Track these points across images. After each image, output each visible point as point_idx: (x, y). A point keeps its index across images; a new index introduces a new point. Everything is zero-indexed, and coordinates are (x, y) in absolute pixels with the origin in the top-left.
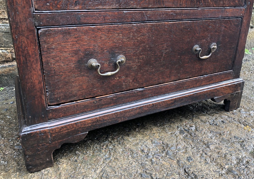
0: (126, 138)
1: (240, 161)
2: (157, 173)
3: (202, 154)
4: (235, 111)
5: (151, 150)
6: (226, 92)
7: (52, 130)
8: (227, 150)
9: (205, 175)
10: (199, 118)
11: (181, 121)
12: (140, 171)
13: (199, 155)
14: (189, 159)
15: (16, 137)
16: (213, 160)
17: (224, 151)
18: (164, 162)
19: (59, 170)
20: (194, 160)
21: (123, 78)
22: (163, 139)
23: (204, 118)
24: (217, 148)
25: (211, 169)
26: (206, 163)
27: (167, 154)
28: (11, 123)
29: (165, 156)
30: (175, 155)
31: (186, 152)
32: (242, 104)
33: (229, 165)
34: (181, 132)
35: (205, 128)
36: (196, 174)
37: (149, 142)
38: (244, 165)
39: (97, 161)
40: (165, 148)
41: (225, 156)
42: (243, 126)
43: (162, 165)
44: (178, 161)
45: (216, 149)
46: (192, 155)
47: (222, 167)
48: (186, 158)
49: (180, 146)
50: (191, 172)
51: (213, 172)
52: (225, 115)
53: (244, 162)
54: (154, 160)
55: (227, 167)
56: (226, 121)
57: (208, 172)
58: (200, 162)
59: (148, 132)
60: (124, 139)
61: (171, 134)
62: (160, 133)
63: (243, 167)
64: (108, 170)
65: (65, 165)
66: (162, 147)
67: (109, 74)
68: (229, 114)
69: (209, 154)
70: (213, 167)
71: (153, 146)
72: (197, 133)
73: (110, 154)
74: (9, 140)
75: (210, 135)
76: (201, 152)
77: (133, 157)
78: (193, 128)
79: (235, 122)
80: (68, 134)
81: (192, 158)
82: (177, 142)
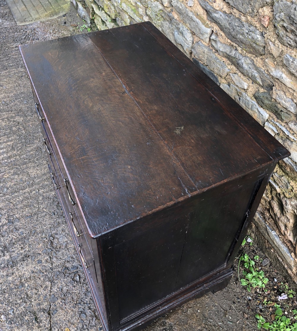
2: (33, 239)
8: (41, 294)
9: (23, 267)
20: (38, 264)
22: (66, 249)
25: (26, 272)
29: (47, 247)
33: (28, 287)
38: (24, 298)
45: (45, 285)
46: (43, 265)
48: (41, 260)
50: (28, 259)
51: (24, 272)
57: (25, 269)
63: (23, 296)
71: (61, 242)
76: (46, 274)
81: (40, 264)
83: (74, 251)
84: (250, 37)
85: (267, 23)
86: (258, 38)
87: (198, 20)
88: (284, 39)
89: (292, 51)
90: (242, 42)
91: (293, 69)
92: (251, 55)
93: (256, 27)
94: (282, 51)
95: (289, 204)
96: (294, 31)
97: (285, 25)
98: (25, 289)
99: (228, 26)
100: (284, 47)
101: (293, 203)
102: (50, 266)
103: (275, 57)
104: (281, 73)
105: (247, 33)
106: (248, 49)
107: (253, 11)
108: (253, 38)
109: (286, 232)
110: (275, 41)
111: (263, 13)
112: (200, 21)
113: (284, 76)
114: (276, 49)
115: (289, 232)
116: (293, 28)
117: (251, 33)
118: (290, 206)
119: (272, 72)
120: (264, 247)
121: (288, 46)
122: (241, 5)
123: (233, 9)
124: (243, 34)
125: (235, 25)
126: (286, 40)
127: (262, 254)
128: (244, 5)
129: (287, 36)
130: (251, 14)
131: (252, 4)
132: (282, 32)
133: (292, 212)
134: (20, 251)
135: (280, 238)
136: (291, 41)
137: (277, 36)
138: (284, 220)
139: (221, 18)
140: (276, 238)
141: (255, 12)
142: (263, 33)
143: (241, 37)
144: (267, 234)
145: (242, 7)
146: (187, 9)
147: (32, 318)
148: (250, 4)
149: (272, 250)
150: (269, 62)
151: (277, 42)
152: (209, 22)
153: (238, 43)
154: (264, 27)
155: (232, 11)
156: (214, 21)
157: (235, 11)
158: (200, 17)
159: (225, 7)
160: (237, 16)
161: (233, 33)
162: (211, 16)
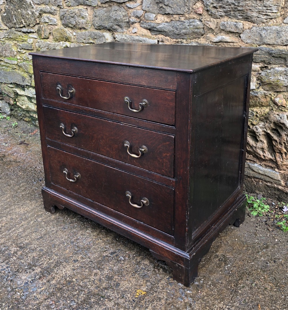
2: (56, 250)
7: (51, 194)
8: (95, 279)
9: (61, 270)
19: (50, 216)
20: (75, 263)
22: (95, 245)
25: (67, 272)
33: (77, 281)
38: (79, 289)
39: (61, 226)
45: (94, 273)
46: (81, 261)
48: (76, 259)
50: (62, 264)
51: (65, 273)
57: (64, 270)
63: (77, 288)
65: (54, 217)
71: (87, 243)
76: (88, 266)
80: (56, 201)
81: (77, 262)
83: (103, 244)
84: (191, 26)
85: (202, 11)
86: (198, 24)
87: (144, 38)
88: (217, 14)
89: (224, 19)
90: (185, 35)
91: (229, 28)
92: (195, 40)
93: (194, 18)
94: (217, 22)
95: (258, 127)
96: (222, 6)
97: (215, 5)
98: (75, 283)
99: (172, 29)
100: (217, 19)
101: (261, 126)
102: (89, 260)
103: (214, 29)
104: (221, 36)
105: (189, 25)
106: (192, 37)
107: (189, 9)
108: (194, 26)
109: (265, 154)
110: (210, 19)
111: (196, 7)
112: (146, 38)
113: (224, 37)
114: (213, 23)
115: (267, 153)
116: (220, 4)
117: (191, 23)
118: (260, 128)
119: (214, 40)
120: (253, 187)
121: (221, 17)
122: (179, 10)
123: (172, 16)
124: (185, 28)
125: (178, 25)
126: (218, 14)
127: (254, 194)
128: (181, 9)
129: (218, 11)
130: (188, 12)
131: (188, 5)
132: (214, 11)
133: (263, 133)
134: (49, 261)
135: (262, 166)
136: (222, 13)
137: (210, 16)
138: (260, 145)
139: (165, 26)
140: (260, 168)
141: (191, 9)
142: (201, 19)
143: (184, 31)
144: (251, 172)
145: (180, 11)
146: (133, 36)
147: (97, 298)
148: (186, 6)
149: (260, 183)
150: (210, 35)
151: (212, 19)
152: (154, 36)
153: (182, 37)
154: (200, 15)
155: (172, 18)
156: (159, 33)
157: (175, 16)
158: (145, 36)
159: (166, 19)
160: (177, 19)
161: (177, 32)
162: (155, 30)
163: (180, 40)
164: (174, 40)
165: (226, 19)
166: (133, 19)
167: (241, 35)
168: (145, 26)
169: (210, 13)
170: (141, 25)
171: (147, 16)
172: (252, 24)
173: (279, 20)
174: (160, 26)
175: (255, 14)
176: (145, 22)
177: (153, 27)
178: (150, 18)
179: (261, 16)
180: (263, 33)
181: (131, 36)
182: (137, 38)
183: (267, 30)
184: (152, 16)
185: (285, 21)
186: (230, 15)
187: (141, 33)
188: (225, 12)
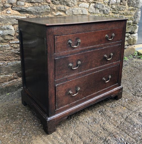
0: (79, 117)
1: (121, 122)
3: (108, 121)
4: (120, 100)
5: (90, 121)
6: (116, 93)
7: (57, 118)
10: (106, 105)
11: (99, 106)
12: (88, 130)
13: (107, 122)
14: (104, 124)
15: (33, 120)
16: (112, 123)
17: (116, 119)
18: (95, 126)
19: (58, 133)
21: (79, 95)
22: (93, 116)
23: (108, 104)
24: (113, 118)
26: (110, 124)
27: (96, 122)
28: (25, 114)
30: (99, 122)
31: (102, 121)
32: (123, 95)
34: (100, 112)
35: (108, 109)
36: (107, 129)
37: (88, 118)
39: (71, 128)
40: (94, 120)
41: (116, 121)
42: (123, 107)
43: (95, 127)
44: (100, 125)
47: (115, 126)
49: (100, 119)
50: (105, 128)
52: (116, 102)
53: (123, 123)
54: (92, 125)
55: (117, 125)
56: (117, 106)
58: (108, 125)
59: (86, 114)
60: (78, 118)
61: (96, 113)
62: (91, 113)
64: (77, 131)
65: (60, 131)
66: (93, 120)
67: (75, 95)
68: (118, 101)
69: (111, 121)
70: (112, 126)
72: (106, 112)
73: (75, 124)
74: (30, 122)
75: (111, 113)
77: (84, 125)
78: (104, 110)
79: (120, 106)
80: (61, 119)
82: (98, 117)
84: (45, 9)
91: (62, 9)
94: (57, 7)
99: (35, 10)
100: (57, 5)
103: (55, 10)
104: (59, 13)
106: (45, 14)
114: (55, 7)
119: (56, 14)
124: (42, 10)
136: (58, 3)
141: (44, 0)
142: (49, 5)
145: (39, 1)
146: (8, 16)
150: (53, 13)
151: (54, 5)
152: (23, 15)
153: (40, 14)
154: (49, 3)
155: (34, 5)
156: (26, 13)
157: (36, 4)
158: (17, 15)
159: (30, 5)
160: (37, 5)
161: (37, 12)
162: (24, 11)
163: (38, 16)
164: (36, 16)
165: (60, 5)
166: (8, 5)
167: (66, 12)
168: (17, 9)
169: (53, 2)
170: (14, 9)
171: (19, 3)
172: (69, 7)
173: (77, 6)
174: (29, 9)
175: (70, 3)
176: (17, 7)
177: (24, 10)
178: (21, 4)
179: (72, 4)
180: (73, 10)
181: (6, 15)
182: (12, 16)
183: (74, 10)
184: (23, 3)
185: (79, 6)
186: (61, 4)
187: (14, 13)
188: (60, 2)
